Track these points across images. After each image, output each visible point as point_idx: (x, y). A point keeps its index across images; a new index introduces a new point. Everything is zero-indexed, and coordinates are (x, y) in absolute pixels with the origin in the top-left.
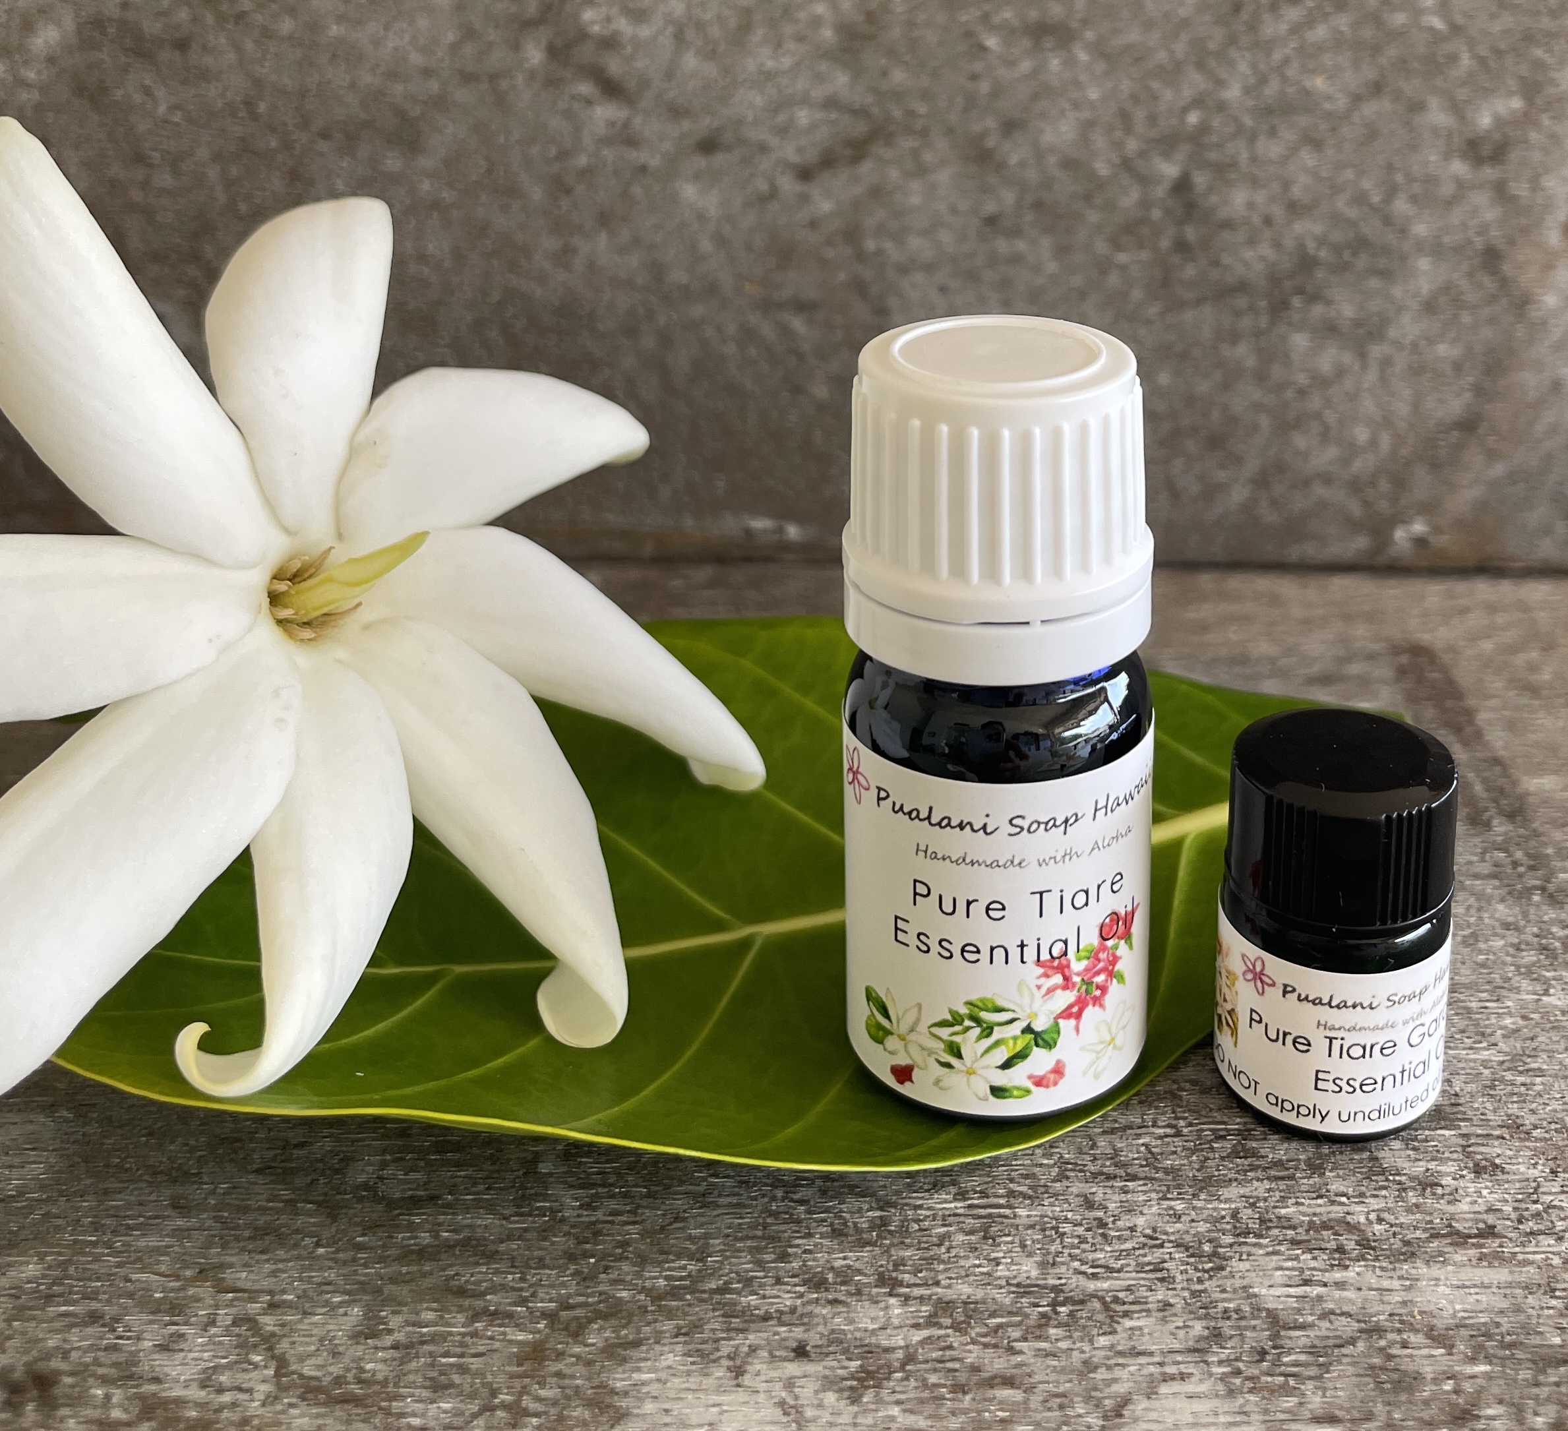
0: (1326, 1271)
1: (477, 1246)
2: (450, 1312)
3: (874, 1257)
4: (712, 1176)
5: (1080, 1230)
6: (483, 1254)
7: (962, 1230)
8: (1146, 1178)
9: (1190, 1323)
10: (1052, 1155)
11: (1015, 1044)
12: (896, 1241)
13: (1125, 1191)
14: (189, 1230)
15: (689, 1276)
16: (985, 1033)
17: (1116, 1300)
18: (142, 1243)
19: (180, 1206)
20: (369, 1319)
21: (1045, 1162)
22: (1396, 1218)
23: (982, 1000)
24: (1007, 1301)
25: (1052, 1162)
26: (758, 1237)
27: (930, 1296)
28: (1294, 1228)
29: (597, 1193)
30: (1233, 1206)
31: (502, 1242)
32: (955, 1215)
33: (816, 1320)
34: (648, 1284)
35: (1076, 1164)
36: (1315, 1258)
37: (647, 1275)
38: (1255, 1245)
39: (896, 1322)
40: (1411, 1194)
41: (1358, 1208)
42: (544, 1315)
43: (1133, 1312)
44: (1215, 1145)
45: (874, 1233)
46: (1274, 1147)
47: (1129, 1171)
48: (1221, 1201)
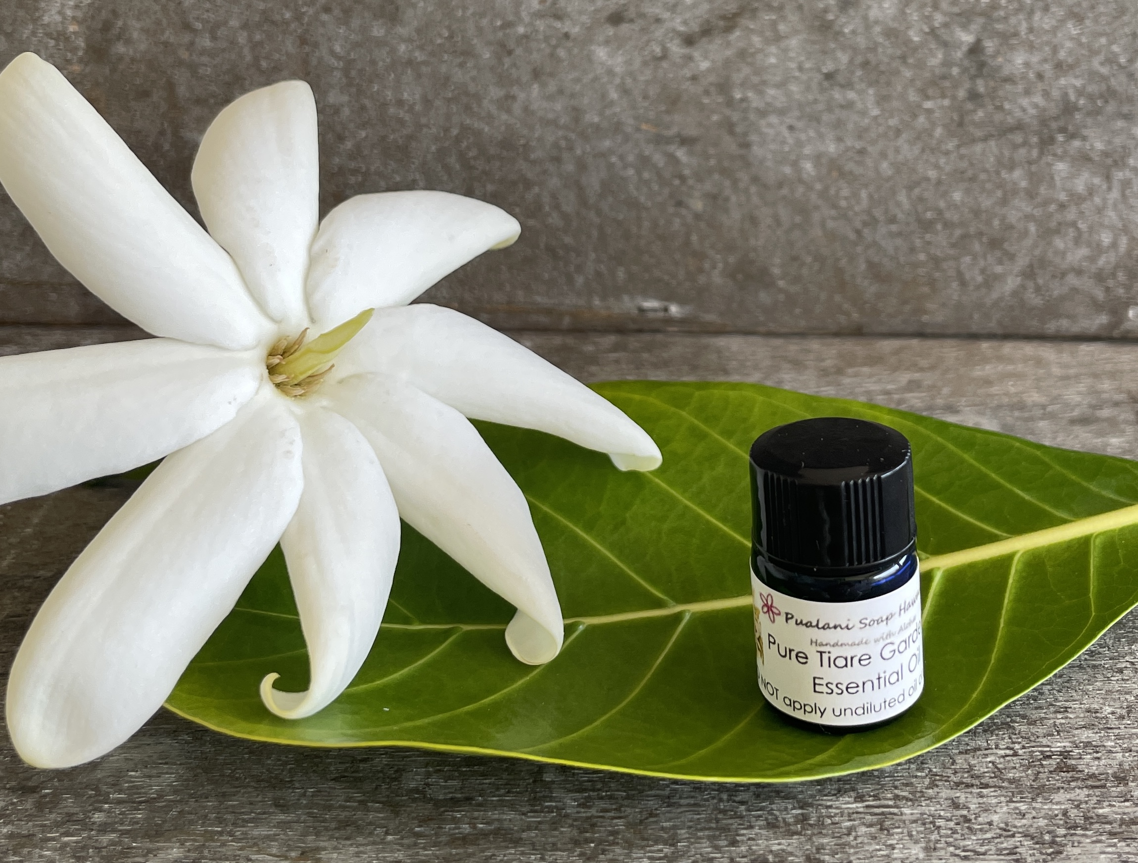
1: (506, 834)
3: (801, 843)
5: (951, 824)
6: (511, 841)
7: (864, 824)
8: (995, 786)
10: (923, 769)
12: (816, 831)
13: (981, 796)
14: (289, 822)
15: (666, 856)
18: (256, 832)
19: (281, 806)
21: (919, 774)
25: (923, 774)
26: (713, 829)
28: (1110, 823)
29: (589, 797)
30: (1063, 807)
31: (523, 831)
32: (857, 813)
35: (942, 775)
36: (1128, 845)
37: (634, 855)
38: (1083, 835)
44: (1044, 763)
45: (799, 826)
46: (1089, 764)
47: (982, 781)
48: (1053, 804)
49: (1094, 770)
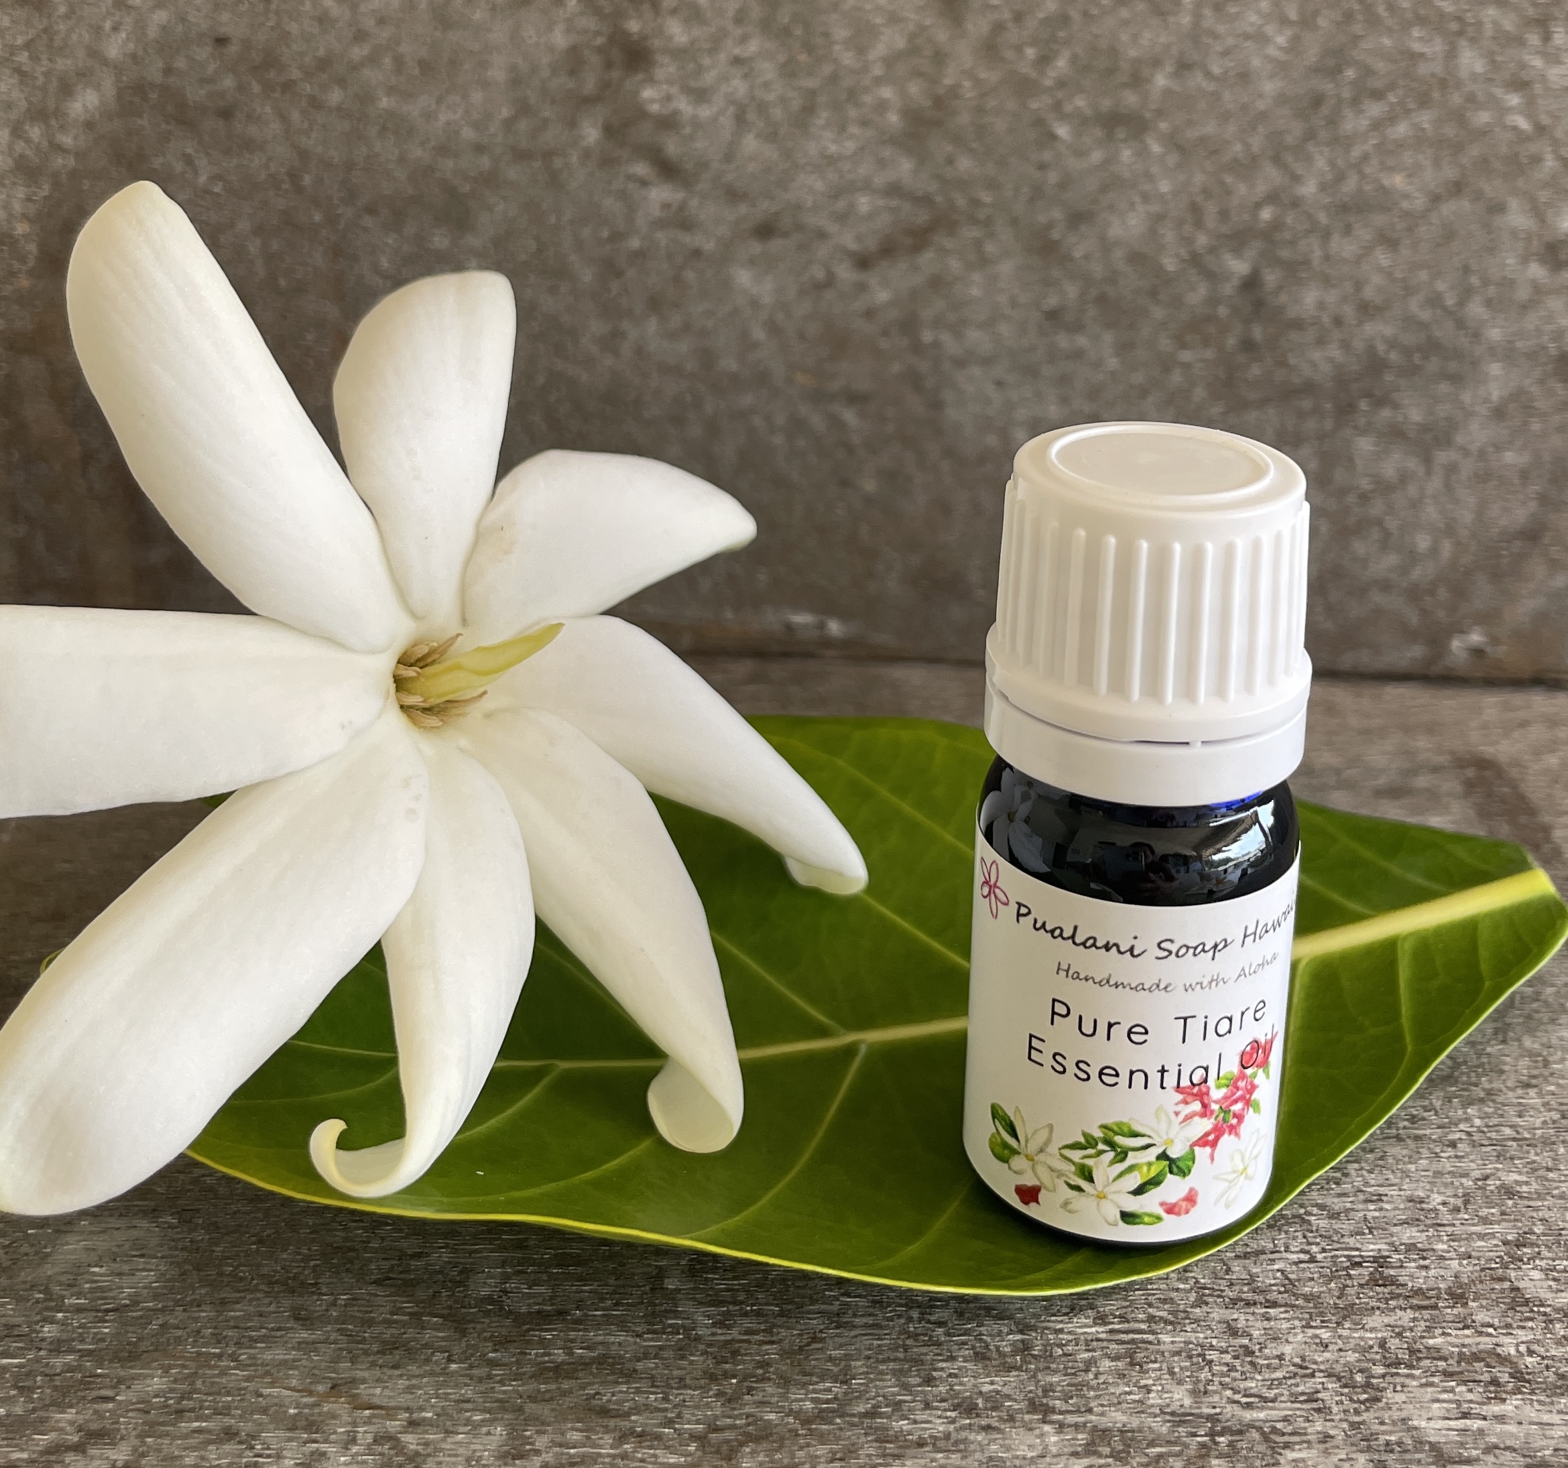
0: (1483, 1404)
1: (614, 1364)
2: (598, 1433)
3: (1022, 1382)
4: (843, 1295)
5: (1227, 1358)
6: (622, 1373)
7: (1107, 1357)
8: (1286, 1305)
9: (1353, 1456)
10: (1187, 1279)
11: (1149, 1170)
12: (1041, 1366)
13: (1268, 1319)
14: (313, 1343)
15: (836, 1399)
16: (1119, 1158)
17: (1274, 1430)
18: (268, 1356)
19: (303, 1319)
20: (514, 1439)
21: (1182, 1286)
22: (1547, 1351)
23: (1119, 1124)
24: (1164, 1430)
25: (1188, 1286)
26: (901, 1360)
27: (1085, 1424)
28: (1446, 1359)
29: (728, 1311)
30: (1379, 1335)
31: (639, 1360)
32: (1098, 1340)
33: (972, 1447)
34: (795, 1406)
35: (1213, 1289)
36: (1470, 1391)
37: (793, 1397)
38: (1408, 1376)
39: (1054, 1450)
40: (1558, 1326)
41: (1507, 1340)
42: (694, 1437)
43: (1295, 1443)
44: (1352, 1272)
45: (1018, 1358)
46: (1412, 1275)
47: (1268, 1297)
48: (1367, 1330)
49: (1420, 1283)
